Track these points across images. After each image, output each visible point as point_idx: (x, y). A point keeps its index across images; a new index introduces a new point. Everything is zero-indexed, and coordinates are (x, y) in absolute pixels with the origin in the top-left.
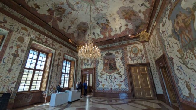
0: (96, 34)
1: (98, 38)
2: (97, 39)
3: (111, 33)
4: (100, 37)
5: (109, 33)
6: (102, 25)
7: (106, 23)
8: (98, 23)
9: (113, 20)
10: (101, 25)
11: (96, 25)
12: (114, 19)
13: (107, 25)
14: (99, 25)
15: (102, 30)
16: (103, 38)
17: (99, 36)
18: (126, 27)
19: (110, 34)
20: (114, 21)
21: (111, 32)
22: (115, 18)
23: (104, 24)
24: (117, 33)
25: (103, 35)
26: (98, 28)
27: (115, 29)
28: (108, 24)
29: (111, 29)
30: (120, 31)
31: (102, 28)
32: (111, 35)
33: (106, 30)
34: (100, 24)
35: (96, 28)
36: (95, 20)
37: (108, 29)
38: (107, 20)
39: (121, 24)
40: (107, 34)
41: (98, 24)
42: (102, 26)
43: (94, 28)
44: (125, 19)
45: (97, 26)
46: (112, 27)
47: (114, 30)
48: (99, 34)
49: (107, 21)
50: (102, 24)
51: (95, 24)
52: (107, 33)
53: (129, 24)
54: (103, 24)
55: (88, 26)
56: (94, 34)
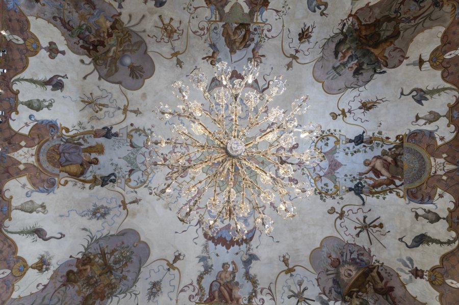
0: (47, 94)
1: (21, 98)
2: (15, 88)
3: (24, 180)
4: (21, 108)
5: (28, 167)
6: (91, 149)
7: (92, 168)
9: (99, 204)
10: (93, 141)
12: (102, 211)
14: (96, 134)
15: (61, 137)
16: (10, 128)
17: (30, 105)
18: (32, 260)
19: (19, 173)
20: (92, 208)
21: (30, 179)
22: (103, 215)
23: (96, 162)
24: (15, 214)
25: (26, 131)
26: (80, 124)
27: (43, 206)
28: (89, 176)
29: (49, 185)
31: (74, 143)
32: (10, 177)
33: (50, 160)
34: (102, 140)
35: (89, 111)
37: (56, 171)
40: (24, 156)
41: (108, 133)
42: (86, 146)
43: (90, 102)
45: (98, 126)
46: (60, 191)
47: (38, 202)
48: (44, 115)
51: (113, 119)
52: (32, 160)
54: (93, 155)
55: (120, 83)
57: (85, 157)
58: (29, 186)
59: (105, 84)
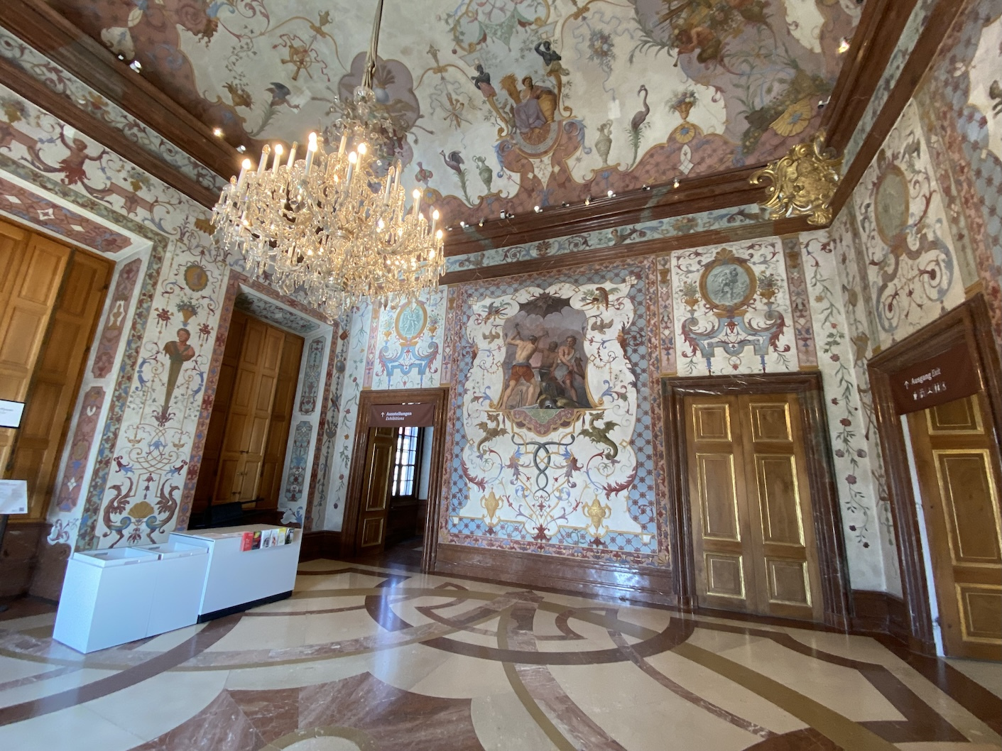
0: (469, 165)
1: (485, 193)
2: (477, 202)
3: (571, 162)
4: (494, 190)
5: (556, 161)
6: (514, 93)
7: (537, 82)
8: (479, 68)
9: (589, 52)
10: (502, 94)
11: (471, 86)
12: (598, 44)
13: (550, 92)
14: (491, 94)
15: (511, 135)
16: (517, 195)
17: (488, 181)
18: (676, 120)
19: (565, 170)
20: (597, 61)
21: (569, 155)
22: (605, 39)
23: (528, 81)
24: (611, 161)
25: (516, 177)
26: (487, 118)
27: (602, 129)
28: (550, 83)
29: (575, 128)
30: (636, 146)
31: (514, 117)
32: (569, 179)
33: (542, 139)
34: (496, 84)
35: (466, 114)
36: (458, 41)
37: (554, 126)
38: (547, 45)
39: (643, 88)
40: (543, 170)
41: (483, 80)
42: (511, 101)
43: (456, 115)
44: (675, 51)
45: (479, 96)
46: (580, 113)
47: (597, 135)
48: (493, 162)
49: (551, 57)
50: (509, 81)
51: (462, 77)
52: (547, 159)
53: (705, 94)
54: (520, 87)
55: (411, 91)
56: (455, 160)
57: (526, 97)
58: (578, 153)
59: (424, 107)
